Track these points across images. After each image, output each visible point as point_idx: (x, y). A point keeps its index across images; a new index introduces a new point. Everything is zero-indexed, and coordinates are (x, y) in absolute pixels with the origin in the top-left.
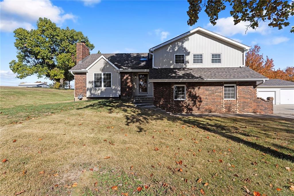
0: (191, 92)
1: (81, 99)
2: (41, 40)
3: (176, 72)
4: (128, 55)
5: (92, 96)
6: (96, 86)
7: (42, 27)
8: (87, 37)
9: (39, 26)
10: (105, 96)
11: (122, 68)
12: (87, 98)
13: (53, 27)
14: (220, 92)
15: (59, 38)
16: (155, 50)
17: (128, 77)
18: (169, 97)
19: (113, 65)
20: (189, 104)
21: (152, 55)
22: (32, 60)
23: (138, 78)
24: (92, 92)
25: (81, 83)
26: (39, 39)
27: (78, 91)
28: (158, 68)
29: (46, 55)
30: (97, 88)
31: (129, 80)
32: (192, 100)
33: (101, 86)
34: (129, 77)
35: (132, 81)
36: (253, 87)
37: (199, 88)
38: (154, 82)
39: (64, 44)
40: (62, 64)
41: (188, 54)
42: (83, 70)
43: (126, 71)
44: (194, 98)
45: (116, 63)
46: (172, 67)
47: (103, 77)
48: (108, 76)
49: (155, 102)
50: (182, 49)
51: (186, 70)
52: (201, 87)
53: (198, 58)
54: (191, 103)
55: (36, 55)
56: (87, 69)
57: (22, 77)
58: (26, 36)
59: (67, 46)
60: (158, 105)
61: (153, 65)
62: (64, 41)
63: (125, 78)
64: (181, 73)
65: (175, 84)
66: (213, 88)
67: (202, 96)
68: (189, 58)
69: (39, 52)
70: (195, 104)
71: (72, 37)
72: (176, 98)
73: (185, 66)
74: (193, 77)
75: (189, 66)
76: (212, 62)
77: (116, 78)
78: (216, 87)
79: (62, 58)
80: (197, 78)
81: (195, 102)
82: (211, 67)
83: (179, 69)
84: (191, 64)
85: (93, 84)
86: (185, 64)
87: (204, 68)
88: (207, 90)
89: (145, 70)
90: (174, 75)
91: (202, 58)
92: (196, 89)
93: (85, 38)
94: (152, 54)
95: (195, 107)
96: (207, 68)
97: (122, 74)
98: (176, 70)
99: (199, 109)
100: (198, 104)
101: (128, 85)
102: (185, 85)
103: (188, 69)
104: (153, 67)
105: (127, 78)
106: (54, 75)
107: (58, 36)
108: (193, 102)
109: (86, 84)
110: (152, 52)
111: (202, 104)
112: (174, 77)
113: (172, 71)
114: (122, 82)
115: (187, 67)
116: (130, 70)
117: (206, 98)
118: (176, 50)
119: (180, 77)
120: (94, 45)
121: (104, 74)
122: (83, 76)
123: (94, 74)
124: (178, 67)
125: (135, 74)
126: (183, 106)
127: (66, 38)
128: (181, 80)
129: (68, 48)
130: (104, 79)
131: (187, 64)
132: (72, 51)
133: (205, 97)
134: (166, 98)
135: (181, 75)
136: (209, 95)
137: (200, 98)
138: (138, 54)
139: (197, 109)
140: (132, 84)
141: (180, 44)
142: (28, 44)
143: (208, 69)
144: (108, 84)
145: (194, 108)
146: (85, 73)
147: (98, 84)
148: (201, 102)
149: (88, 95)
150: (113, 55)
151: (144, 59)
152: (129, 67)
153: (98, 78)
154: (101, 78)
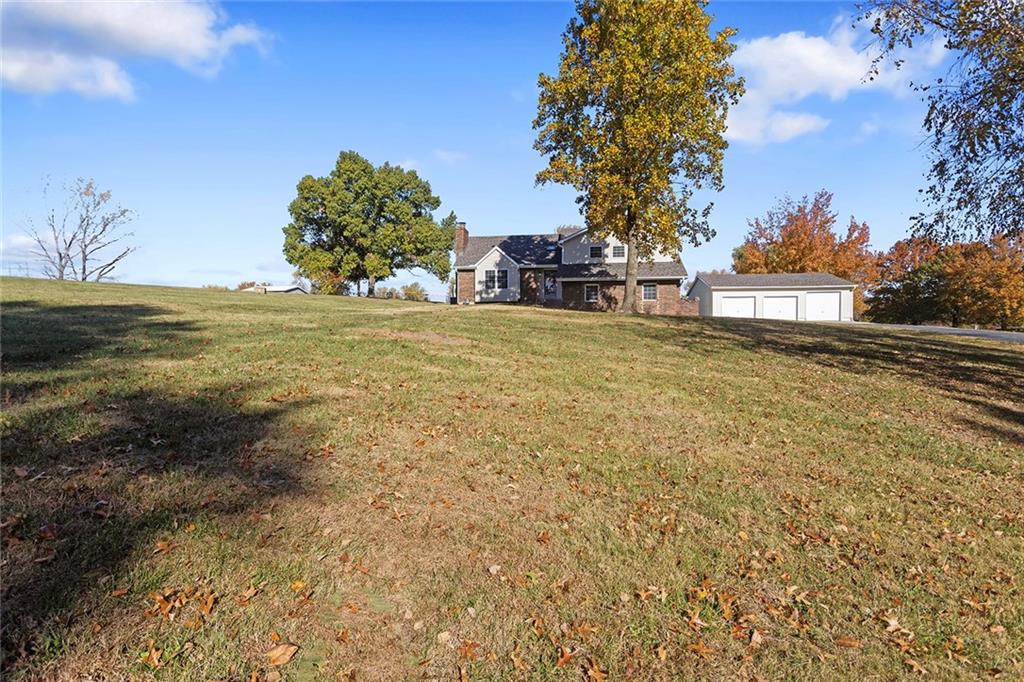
0: (605, 293)
4: (529, 239)
5: (483, 301)
6: (488, 287)
10: (499, 300)
11: (522, 262)
12: (476, 303)
16: (565, 242)
17: (530, 275)
18: (580, 298)
19: (511, 259)
20: (602, 306)
21: (561, 248)
23: (543, 276)
24: (483, 295)
25: (467, 283)
27: (464, 293)
28: (568, 264)
30: (490, 290)
31: (532, 280)
32: (606, 302)
33: (494, 287)
34: (533, 275)
35: (536, 281)
36: (676, 286)
37: (614, 288)
38: (563, 282)
41: (607, 245)
42: (471, 266)
43: (528, 266)
44: (610, 300)
45: (513, 255)
46: (587, 263)
47: (496, 274)
48: (504, 275)
51: (603, 266)
52: (616, 287)
53: (619, 251)
54: (605, 305)
56: (476, 265)
60: (568, 307)
61: (563, 259)
63: (526, 276)
64: (595, 271)
65: (587, 283)
67: (618, 298)
68: (609, 251)
70: (609, 306)
71: (402, 188)
72: (588, 298)
73: (603, 261)
74: (608, 274)
75: (608, 261)
77: (514, 277)
80: (612, 276)
81: (610, 304)
83: (595, 265)
84: (610, 259)
85: (483, 285)
86: (603, 259)
89: (554, 266)
90: (586, 272)
91: (624, 251)
92: (612, 289)
93: (424, 186)
94: (561, 246)
95: (609, 309)
97: (523, 271)
98: (591, 267)
99: (614, 311)
100: (613, 306)
101: (531, 285)
102: (599, 285)
103: (606, 265)
104: (563, 262)
105: (530, 277)
108: (607, 304)
109: (475, 286)
110: (562, 244)
111: (617, 306)
112: (585, 276)
113: (587, 267)
114: (522, 282)
115: (606, 262)
116: (534, 266)
118: (592, 241)
119: (593, 275)
121: (498, 270)
122: (471, 275)
123: (485, 272)
124: (595, 262)
125: (540, 270)
126: (596, 307)
128: (592, 279)
130: (499, 277)
131: (606, 259)
133: (621, 299)
134: (575, 300)
137: (616, 300)
138: (541, 236)
139: (612, 311)
140: (536, 284)
141: (597, 234)
142: (330, 209)
144: (504, 285)
146: (473, 271)
147: (490, 284)
148: (616, 303)
149: (478, 299)
150: (503, 239)
151: (552, 248)
152: (531, 261)
153: (490, 277)
154: (494, 277)
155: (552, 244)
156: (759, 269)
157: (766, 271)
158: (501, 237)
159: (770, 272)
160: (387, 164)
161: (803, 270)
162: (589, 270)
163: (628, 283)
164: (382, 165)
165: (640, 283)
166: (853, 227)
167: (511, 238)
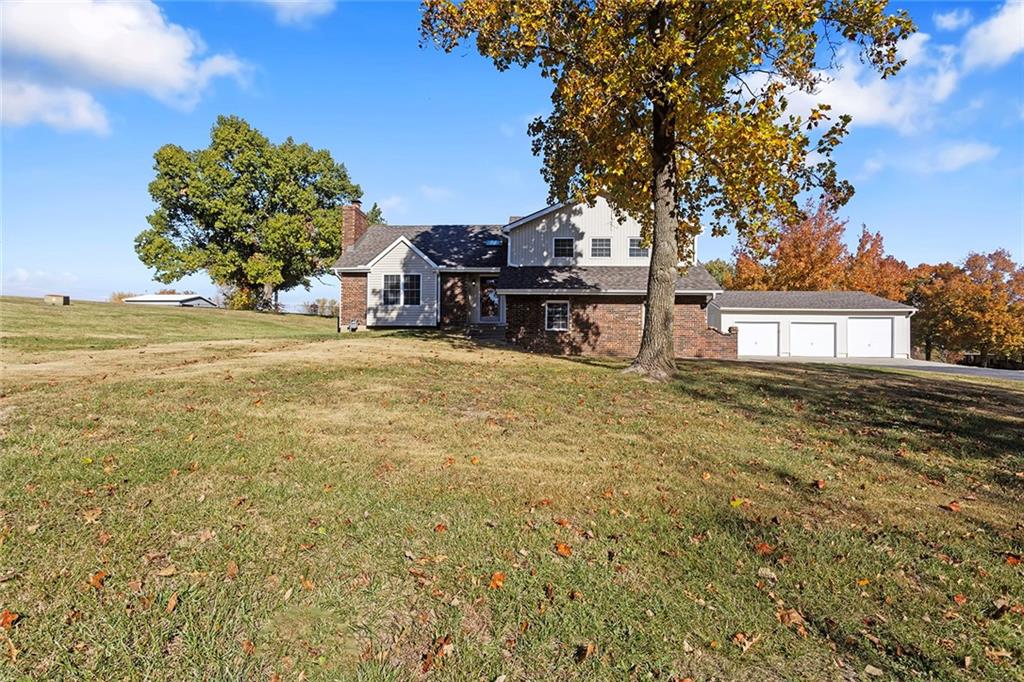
0: (578, 315)
1: (354, 330)
2: (225, 179)
3: (553, 275)
4: (462, 230)
5: (380, 324)
6: (387, 302)
7: (226, 143)
8: (342, 166)
9: (218, 141)
10: (407, 324)
11: (444, 264)
12: (368, 327)
13: (256, 143)
14: (636, 316)
15: (270, 173)
16: (512, 230)
17: (456, 283)
18: (535, 324)
19: (426, 257)
20: (574, 339)
21: (507, 240)
22: (189, 229)
23: (478, 285)
24: (379, 315)
25: (355, 295)
26: (220, 177)
27: (348, 311)
28: (517, 266)
29: (237, 218)
30: (390, 307)
31: (458, 291)
32: (581, 331)
33: (397, 301)
34: (459, 284)
35: (465, 293)
36: (699, 306)
37: (595, 308)
38: (507, 296)
39: (286, 189)
40: (278, 244)
41: (581, 236)
42: (361, 268)
43: (453, 270)
44: (584, 326)
45: (432, 251)
46: (547, 264)
47: (402, 280)
48: (413, 283)
49: (510, 334)
50: (568, 226)
51: (574, 270)
52: (600, 306)
53: (602, 247)
54: (579, 337)
55: (207, 219)
56: (369, 265)
57: (168, 279)
58: (187, 169)
59: (290, 194)
60: (514, 340)
61: (509, 261)
62: (284, 180)
63: (449, 285)
64: (560, 277)
65: (549, 299)
66: (622, 307)
67: (600, 324)
68: (583, 246)
69: (219, 213)
70: (586, 339)
71: (305, 169)
72: (550, 326)
73: (574, 262)
74: (581, 284)
75: (582, 262)
76: (631, 255)
77: (429, 286)
78: (629, 306)
79: (279, 229)
80: (590, 287)
81: (586, 334)
82: (628, 265)
83: (561, 269)
84: (587, 260)
85: (380, 298)
86: (575, 259)
87: (613, 268)
88: (611, 311)
89: (494, 270)
90: (547, 281)
91: (609, 245)
92: (590, 309)
93: (338, 170)
94: (506, 236)
95: (586, 344)
96: (618, 267)
97: (445, 276)
98: (555, 272)
99: (594, 348)
100: (592, 338)
101: (457, 300)
102: (567, 302)
103: (580, 268)
104: (509, 264)
106: (257, 274)
107: (268, 166)
108: (582, 334)
109: (366, 298)
110: (507, 233)
111: (600, 339)
112: (546, 286)
113: (544, 272)
114: (443, 292)
115: (579, 265)
116: (461, 269)
117: (609, 327)
118: (555, 229)
119: (557, 285)
120: (362, 189)
121: (405, 276)
122: (360, 281)
123: (383, 278)
124: (560, 264)
125: (472, 276)
126: (563, 342)
127: (288, 171)
128: (556, 292)
129: (295, 200)
130: (405, 285)
131: (579, 259)
132: (306, 209)
133: (606, 325)
134: (529, 326)
135: (560, 280)
136: (616, 321)
137: (597, 328)
138: (484, 227)
139: (590, 348)
140: (465, 298)
141: (564, 217)
142: (194, 190)
143: (621, 269)
144: (413, 298)
145: (585, 346)
146: (364, 275)
147: (391, 297)
148: (598, 334)
149: (370, 320)
150: (423, 230)
151: (494, 243)
152: (459, 261)
153: (392, 286)
154: (398, 286)
155: (495, 237)
156: (756, 285)
157: (766, 288)
158: (419, 227)
159: (771, 289)
160: (290, 139)
161: (812, 287)
162: (549, 276)
163: (655, 302)
164: (284, 140)
165: (681, 300)
166: (865, 238)
167: (436, 228)
